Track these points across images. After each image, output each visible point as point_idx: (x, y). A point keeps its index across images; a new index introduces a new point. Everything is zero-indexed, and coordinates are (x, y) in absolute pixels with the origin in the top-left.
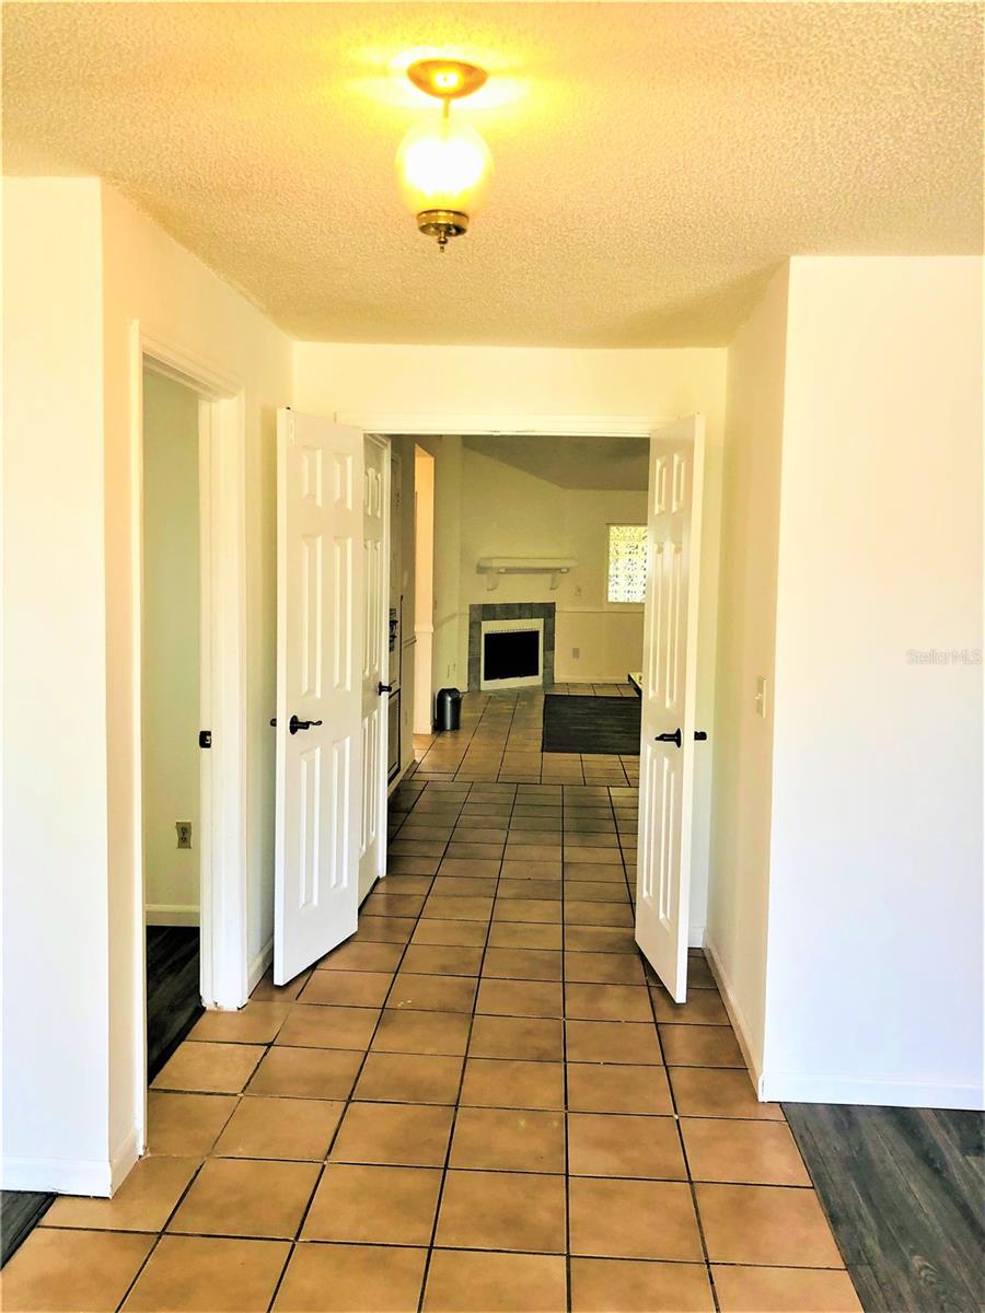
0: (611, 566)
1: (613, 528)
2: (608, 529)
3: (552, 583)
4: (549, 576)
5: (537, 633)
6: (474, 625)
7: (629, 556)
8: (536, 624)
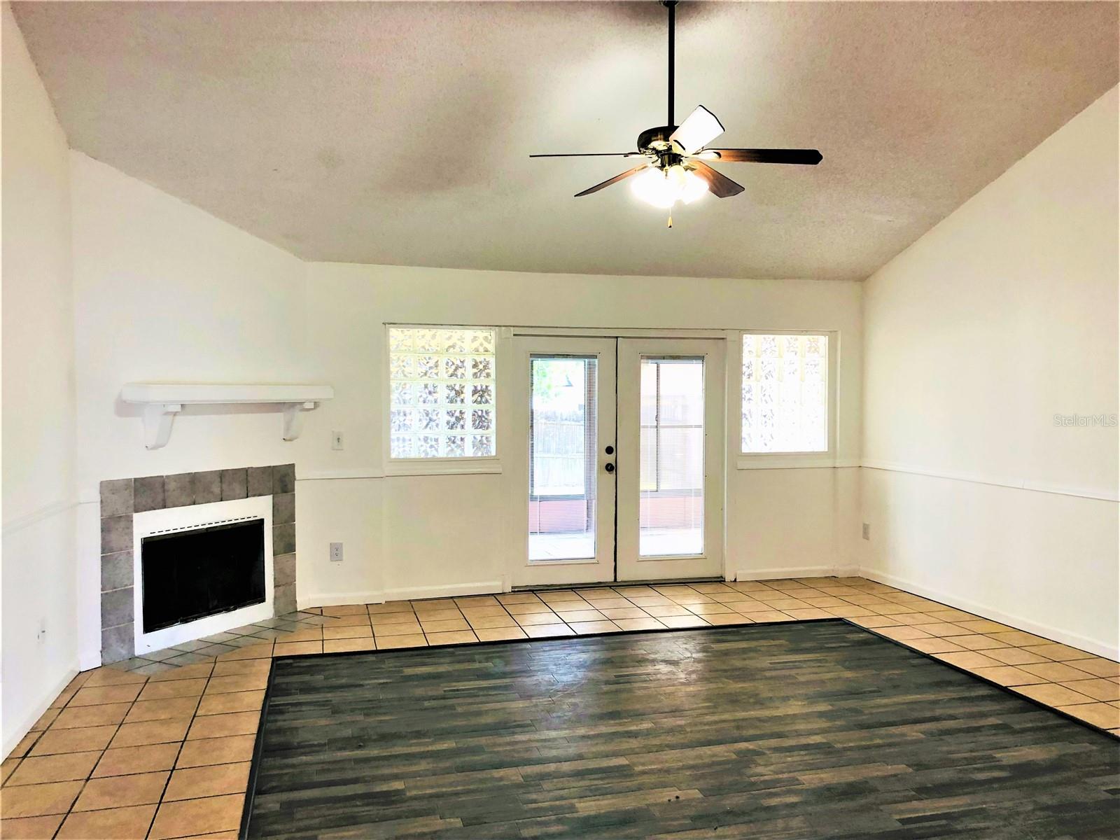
0: (394, 396)
1: (394, 333)
2: (386, 335)
3: (288, 429)
4: (279, 418)
5: (261, 522)
6: (114, 524)
7: (425, 380)
8: (257, 508)
